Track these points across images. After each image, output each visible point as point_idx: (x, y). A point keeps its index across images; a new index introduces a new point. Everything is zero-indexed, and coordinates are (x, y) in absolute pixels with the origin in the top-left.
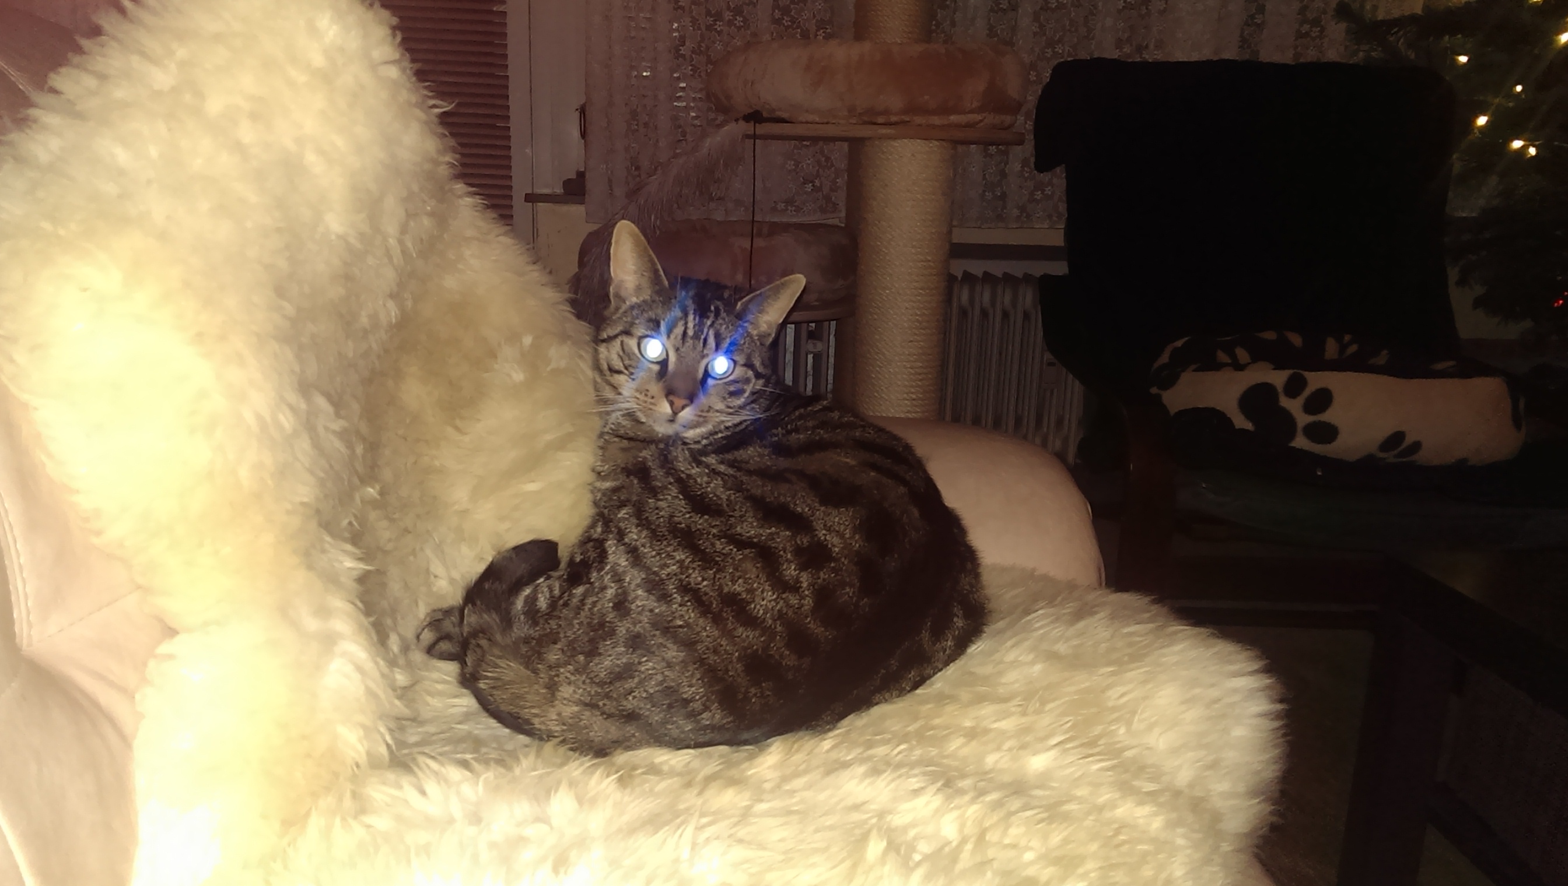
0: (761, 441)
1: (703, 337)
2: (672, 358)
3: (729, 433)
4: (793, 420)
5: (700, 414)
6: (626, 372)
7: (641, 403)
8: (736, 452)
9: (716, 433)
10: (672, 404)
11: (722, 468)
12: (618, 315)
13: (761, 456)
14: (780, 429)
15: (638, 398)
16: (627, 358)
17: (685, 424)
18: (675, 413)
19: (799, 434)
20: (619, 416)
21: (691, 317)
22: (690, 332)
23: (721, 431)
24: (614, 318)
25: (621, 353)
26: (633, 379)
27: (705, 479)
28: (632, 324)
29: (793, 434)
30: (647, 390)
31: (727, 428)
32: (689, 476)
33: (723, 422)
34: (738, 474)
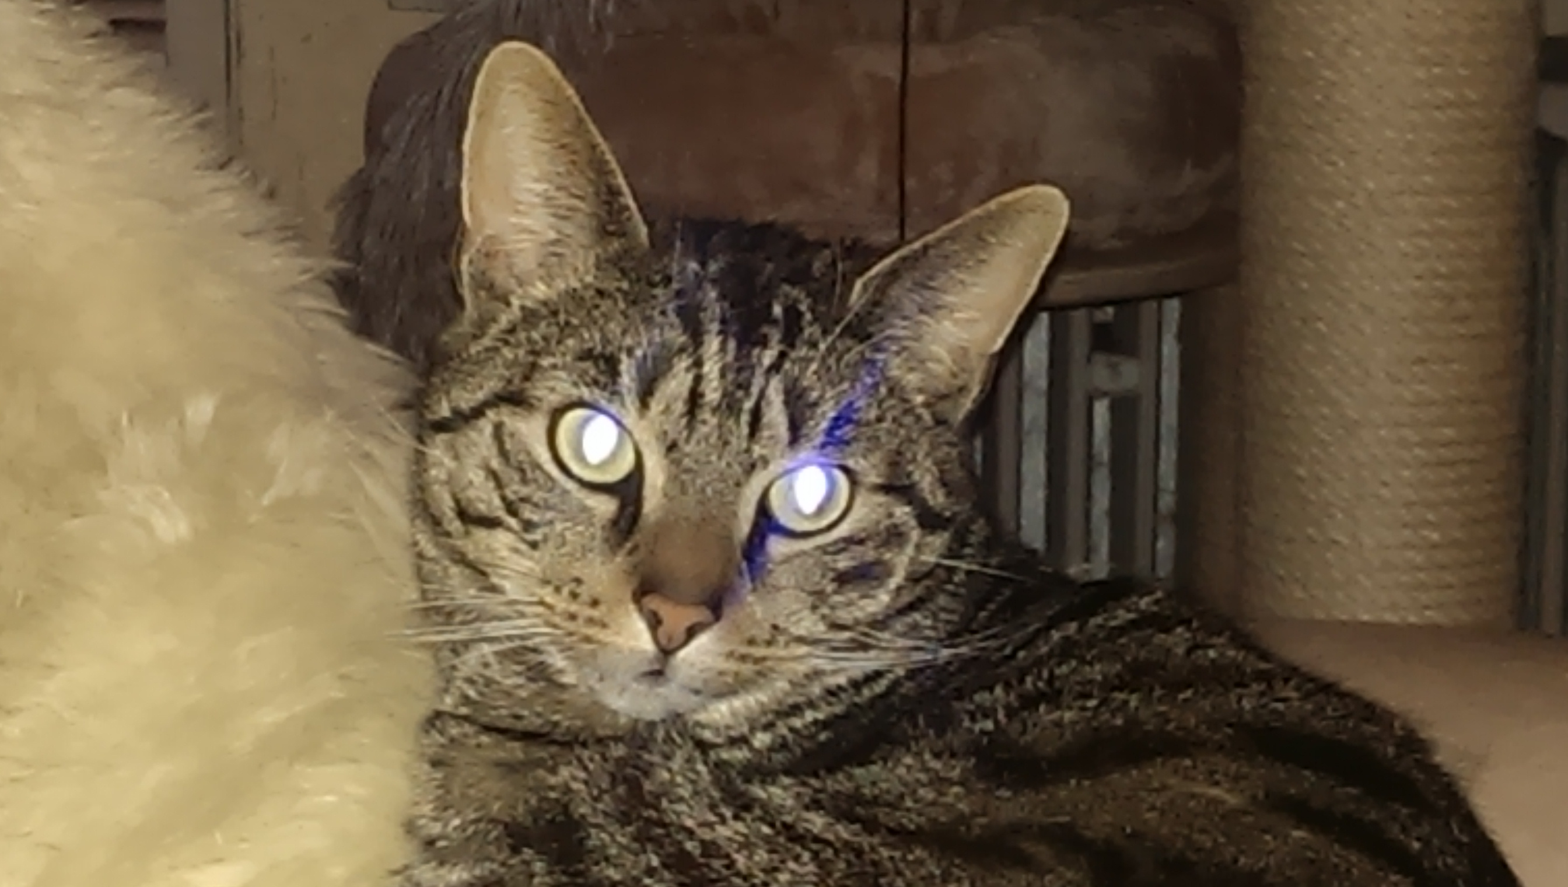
0: (940, 734)
1: (748, 405)
2: (655, 475)
3: (838, 709)
4: (1039, 662)
5: (744, 650)
6: (512, 522)
7: (557, 620)
8: (858, 772)
9: (796, 710)
10: (655, 622)
11: (817, 822)
12: (486, 342)
13: (939, 782)
14: (999, 691)
15: (550, 607)
16: (517, 477)
17: (698, 685)
18: (666, 653)
19: (1058, 707)
20: (491, 659)
21: (712, 344)
22: (712, 394)
23: (812, 705)
24: (474, 349)
25: (495, 464)
26: (534, 545)
27: (762, 856)
28: (531, 370)
29: (1042, 708)
30: (578, 581)
31: (832, 692)
32: (710, 849)
33: (817, 674)
34: (865, 841)
